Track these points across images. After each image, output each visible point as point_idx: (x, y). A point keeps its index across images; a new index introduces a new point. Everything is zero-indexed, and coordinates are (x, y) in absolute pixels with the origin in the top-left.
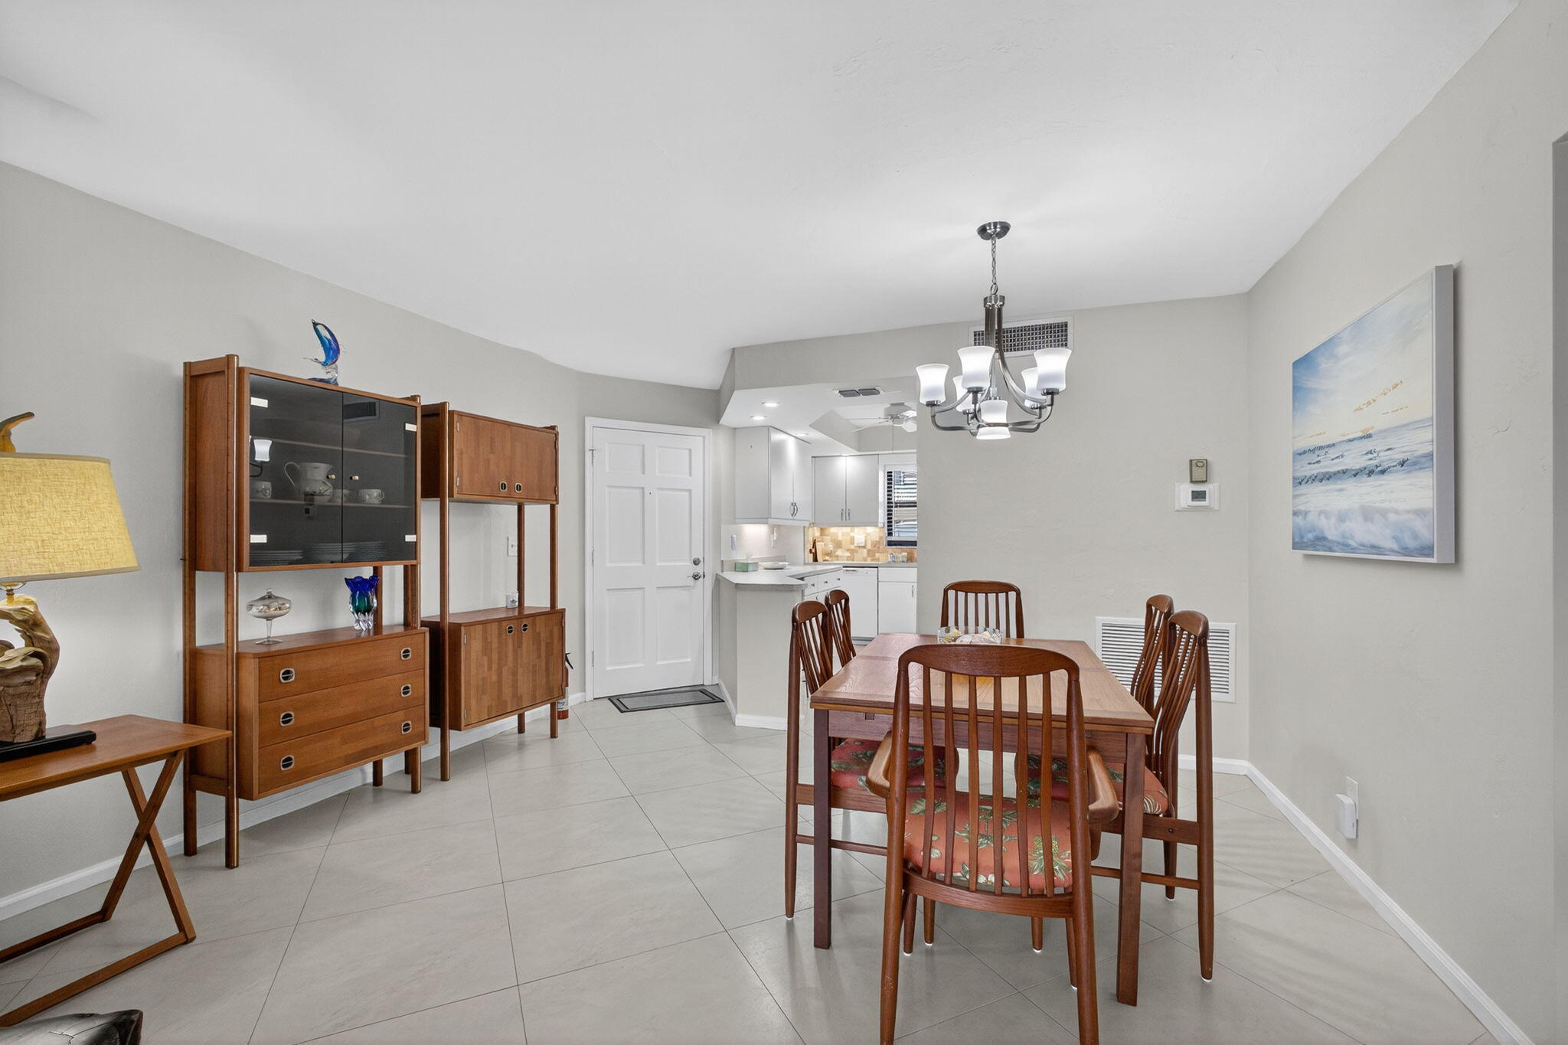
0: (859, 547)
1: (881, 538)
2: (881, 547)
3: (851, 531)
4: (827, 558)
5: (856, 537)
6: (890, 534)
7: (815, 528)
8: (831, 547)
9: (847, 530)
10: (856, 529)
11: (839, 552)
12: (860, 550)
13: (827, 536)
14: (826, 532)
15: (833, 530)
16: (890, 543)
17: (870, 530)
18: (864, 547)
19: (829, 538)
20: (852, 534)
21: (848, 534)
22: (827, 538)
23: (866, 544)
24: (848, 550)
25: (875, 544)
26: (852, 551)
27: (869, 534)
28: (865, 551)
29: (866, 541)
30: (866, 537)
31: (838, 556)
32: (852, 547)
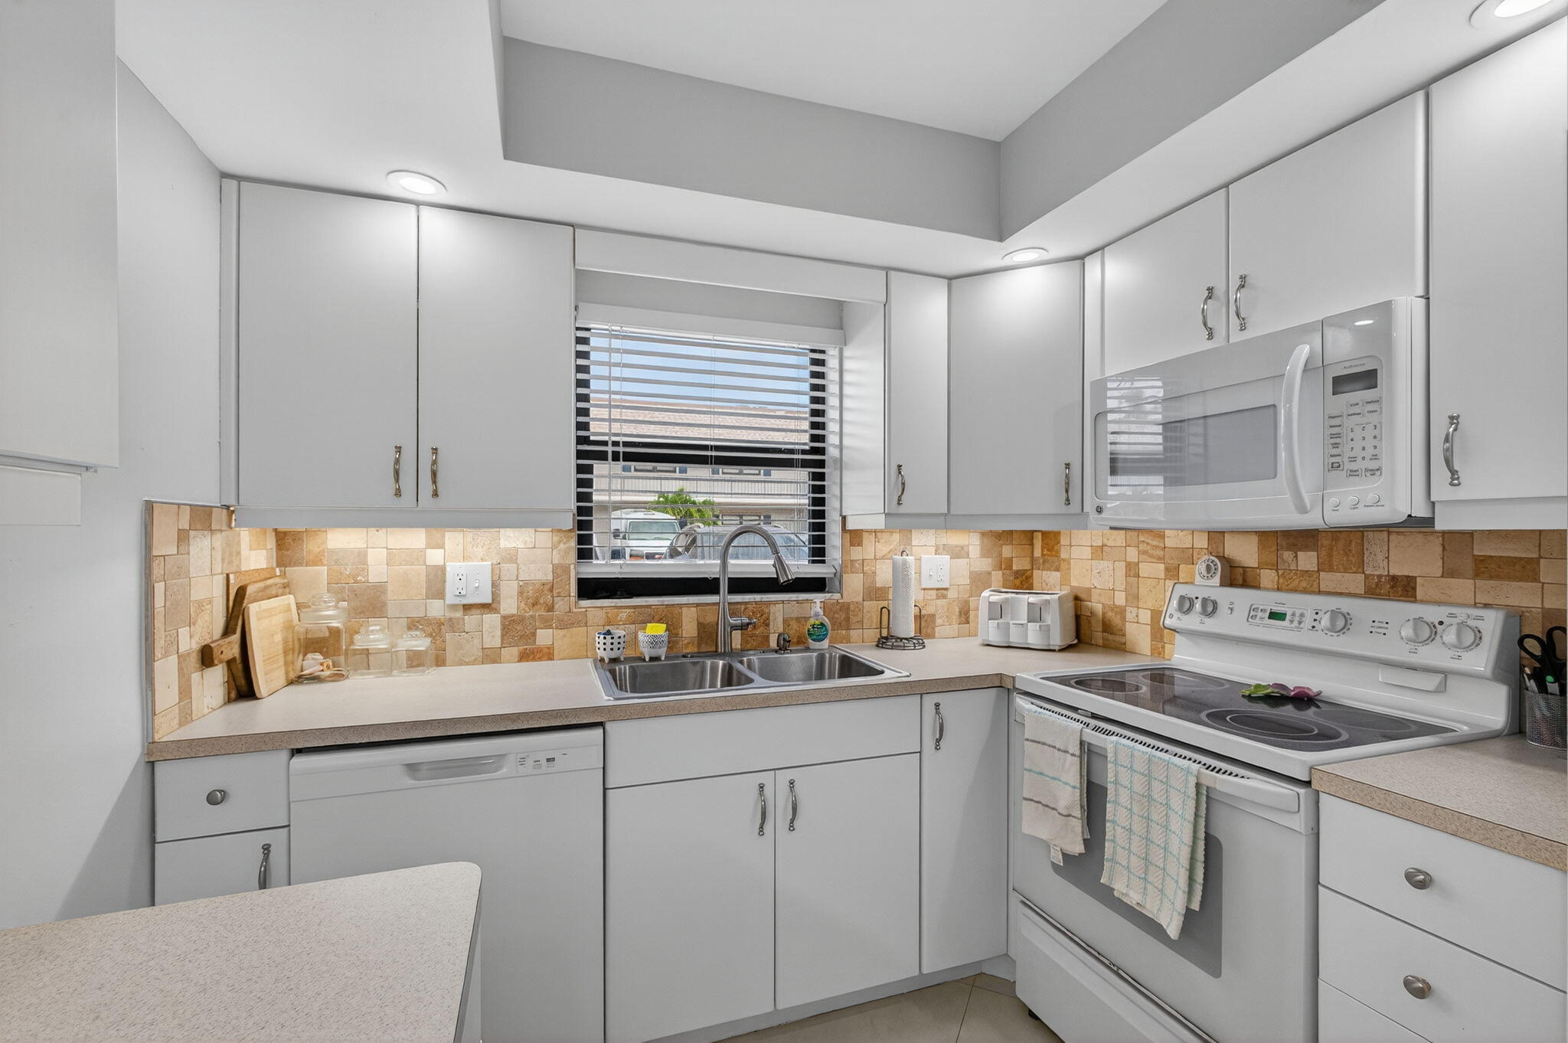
0: (467, 608)
1: (560, 570)
2: (561, 606)
3: (430, 546)
4: (313, 663)
5: (451, 568)
6: (584, 554)
7: (245, 535)
8: (331, 615)
9: (414, 539)
10: (454, 540)
11: (375, 637)
12: (471, 620)
13: (317, 562)
14: (311, 546)
15: (341, 540)
16: (590, 589)
17: (513, 539)
18: (485, 607)
19: (324, 570)
20: (435, 557)
21: (418, 557)
22: (314, 577)
23: (495, 595)
24: (413, 625)
25: (539, 598)
26: (436, 628)
27: (512, 557)
28: (492, 622)
29: (495, 585)
30: (496, 569)
31: (367, 652)
32: (436, 609)
